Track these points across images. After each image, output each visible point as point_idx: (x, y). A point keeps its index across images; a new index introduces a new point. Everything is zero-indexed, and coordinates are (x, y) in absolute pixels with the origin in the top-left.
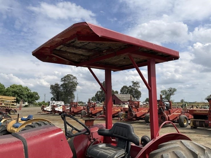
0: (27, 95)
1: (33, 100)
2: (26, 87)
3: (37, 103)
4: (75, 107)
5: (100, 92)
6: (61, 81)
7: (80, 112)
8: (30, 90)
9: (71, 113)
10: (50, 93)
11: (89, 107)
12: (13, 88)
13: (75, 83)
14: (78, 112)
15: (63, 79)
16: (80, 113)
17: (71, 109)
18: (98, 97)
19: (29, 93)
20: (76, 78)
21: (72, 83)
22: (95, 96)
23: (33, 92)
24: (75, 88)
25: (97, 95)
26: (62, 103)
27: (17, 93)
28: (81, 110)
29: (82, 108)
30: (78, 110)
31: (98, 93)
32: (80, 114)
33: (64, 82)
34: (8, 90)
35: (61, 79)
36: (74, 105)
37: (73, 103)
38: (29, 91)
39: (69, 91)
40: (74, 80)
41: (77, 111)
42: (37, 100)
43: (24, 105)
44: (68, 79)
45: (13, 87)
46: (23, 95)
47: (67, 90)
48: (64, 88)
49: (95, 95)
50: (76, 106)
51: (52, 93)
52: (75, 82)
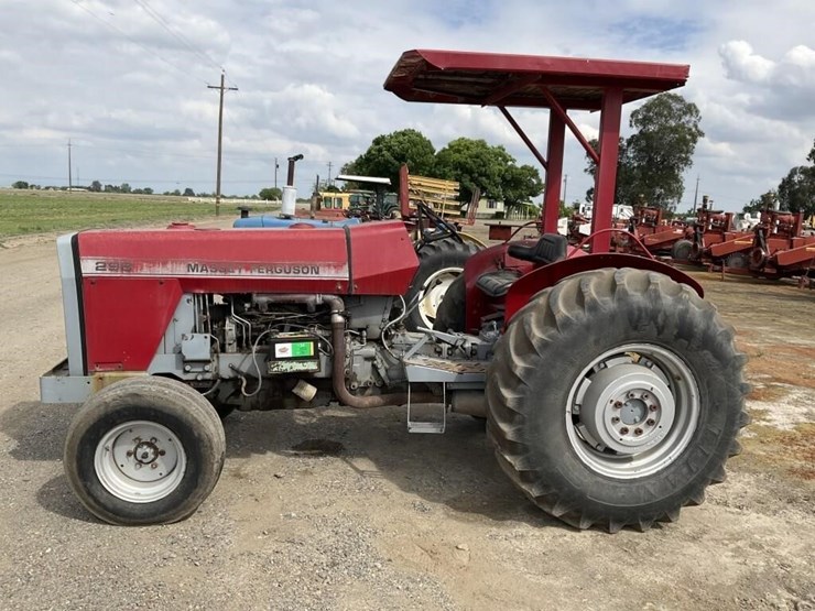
0: (503, 178)
1: (522, 197)
2: (499, 148)
3: (534, 207)
4: (651, 226)
5: (804, 171)
6: (631, 126)
7: (670, 247)
8: (513, 157)
9: (631, 248)
10: (586, 170)
11: (701, 229)
12: (459, 151)
13: (690, 129)
14: (661, 244)
15: (640, 117)
16: (669, 250)
17: (636, 231)
18: (793, 194)
19: (506, 171)
20: (697, 111)
21: (674, 130)
22: (776, 189)
23: (523, 168)
24: (688, 152)
25: (787, 184)
26: (625, 211)
27: (470, 172)
28: (676, 240)
29: (679, 231)
30: (662, 236)
31: (796, 179)
32: (669, 252)
33: (641, 128)
34: (442, 159)
35: (632, 116)
36: (647, 220)
37: (642, 212)
38: (510, 163)
39: (662, 163)
40: (685, 119)
41: (657, 241)
42: (533, 196)
43: (493, 211)
44: (661, 115)
45: (458, 147)
46: (488, 177)
47: (651, 159)
48: (640, 150)
49: (780, 187)
50: (656, 222)
51: (591, 171)
52: (691, 125)
